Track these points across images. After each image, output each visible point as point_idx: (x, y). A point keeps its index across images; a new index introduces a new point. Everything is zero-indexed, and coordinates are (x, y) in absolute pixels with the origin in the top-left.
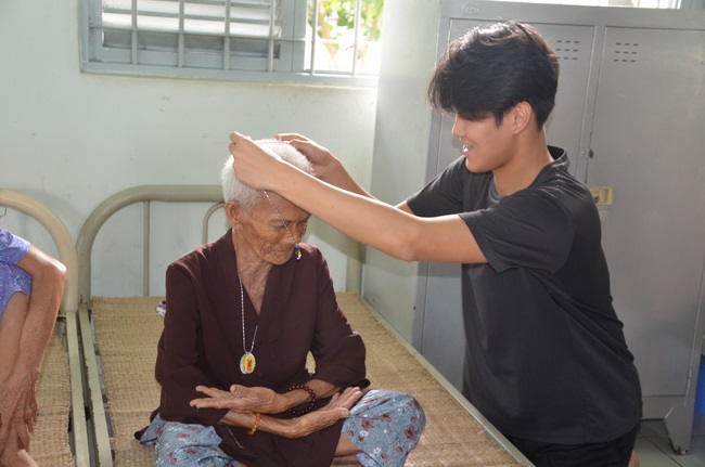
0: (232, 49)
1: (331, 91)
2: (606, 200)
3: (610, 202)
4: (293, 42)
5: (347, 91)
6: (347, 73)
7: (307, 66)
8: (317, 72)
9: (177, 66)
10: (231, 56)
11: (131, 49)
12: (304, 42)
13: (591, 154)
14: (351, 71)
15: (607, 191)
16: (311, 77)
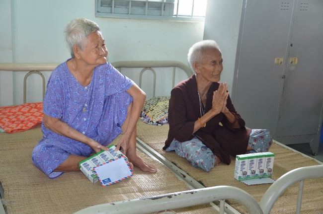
0: (148, 7)
1: (185, 23)
2: (295, 62)
3: (296, 63)
4: (170, 4)
5: (191, 23)
6: (189, 16)
7: (175, 13)
8: (179, 16)
9: (128, 14)
10: (148, 9)
11: (112, 7)
12: (174, 4)
13: (291, 45)
14: (191, 15)
15: (295, 59)
16: (177, 17)
